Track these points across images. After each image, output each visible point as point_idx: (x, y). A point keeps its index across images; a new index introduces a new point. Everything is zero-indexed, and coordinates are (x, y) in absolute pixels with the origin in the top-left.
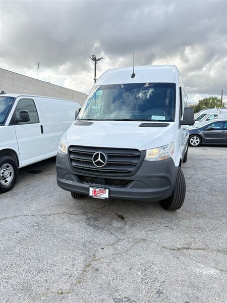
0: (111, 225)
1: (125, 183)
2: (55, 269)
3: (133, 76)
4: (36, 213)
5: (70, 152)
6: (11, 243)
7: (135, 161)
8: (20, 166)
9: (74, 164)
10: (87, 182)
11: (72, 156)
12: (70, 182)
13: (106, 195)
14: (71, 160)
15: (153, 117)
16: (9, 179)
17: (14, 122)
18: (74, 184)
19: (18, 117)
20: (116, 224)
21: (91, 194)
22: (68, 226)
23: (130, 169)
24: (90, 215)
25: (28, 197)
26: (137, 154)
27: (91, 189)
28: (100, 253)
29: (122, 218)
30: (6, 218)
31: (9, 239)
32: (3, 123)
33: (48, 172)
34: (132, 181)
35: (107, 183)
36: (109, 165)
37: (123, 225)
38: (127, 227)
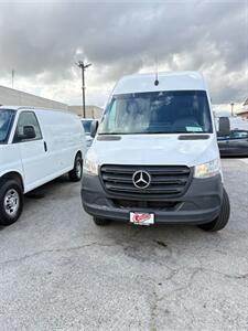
0: (155, 254)
1: (171, 206)
2: (117, 316)
3: (157, 83)
4: (61, 247)
5: (102, 173)
6: (49, 288)
7: (183, 180)
8: (26, 191)
9: (108, 186)
10: (125, 206)
11: (105, 177)
12: (104, 208)
13: (150, 220)
14: (105, 181)
15: (189, 129)
16: (15, 208)
17: (17, 139)
18: (109, 209)
19: (21, 133)
20: (161, 252)
21: (132, 221)
22: (107, 259)
23: (179, 189)
24: (126, 245)
25: (42, 228)
26: (185, 171)
27: (132, 215)
28: (161, 291)
29: (164, 245)
30: (26, 256)
31: (43, 283)
32: (5, 141)
33: (52, 196)
34: (180, 202)
35: (150, 206)
36: (152, 185)
37: (169, 254)
38: (174, 255)
